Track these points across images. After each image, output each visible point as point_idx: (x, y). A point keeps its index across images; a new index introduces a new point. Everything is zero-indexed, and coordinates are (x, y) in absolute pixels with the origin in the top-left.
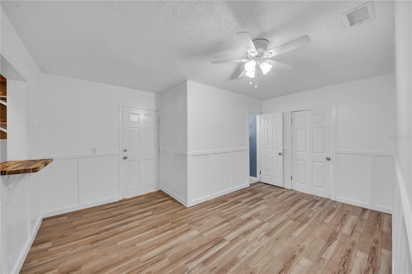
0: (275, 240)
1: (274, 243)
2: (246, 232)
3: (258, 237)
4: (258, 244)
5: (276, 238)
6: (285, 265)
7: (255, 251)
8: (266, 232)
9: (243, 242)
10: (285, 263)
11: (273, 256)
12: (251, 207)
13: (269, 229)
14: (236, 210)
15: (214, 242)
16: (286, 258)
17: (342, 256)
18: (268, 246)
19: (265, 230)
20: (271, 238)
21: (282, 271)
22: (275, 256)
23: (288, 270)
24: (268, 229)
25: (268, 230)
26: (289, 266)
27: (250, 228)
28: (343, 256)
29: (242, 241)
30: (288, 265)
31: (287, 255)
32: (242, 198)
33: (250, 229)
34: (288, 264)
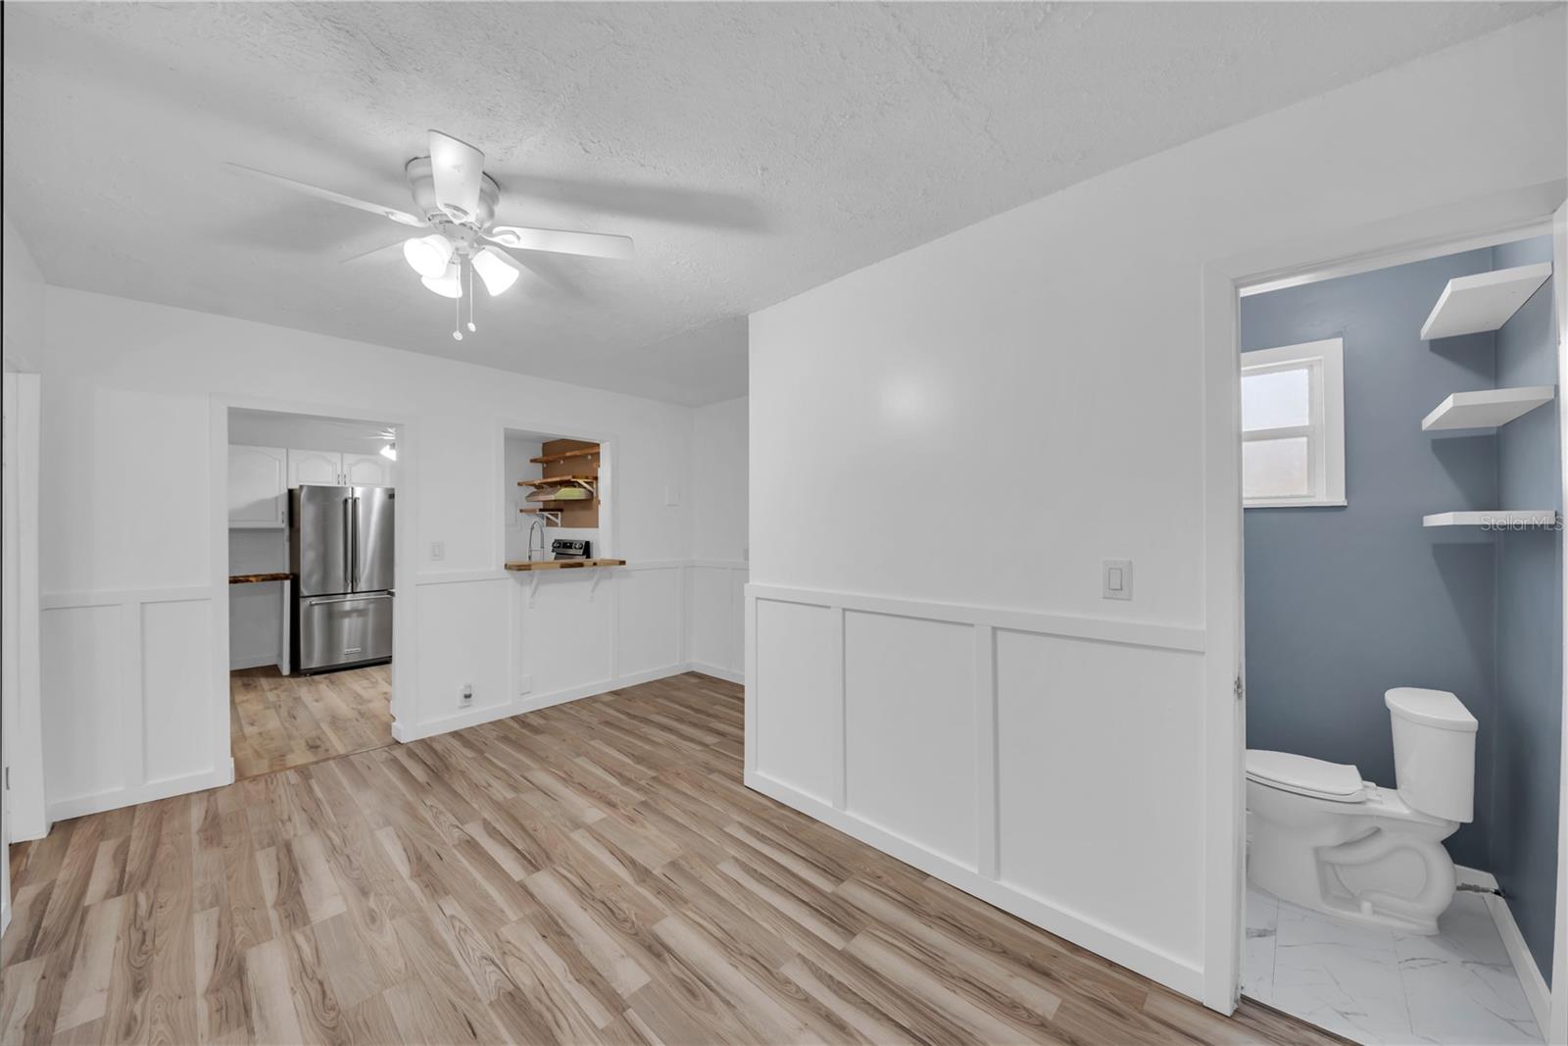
0: (465, 1015)
1: (454, 1006)
2: (556, 923)
3: (511, 960)
4: (473, 950)
5: (476, 1025)
6: (333, 1009)
7: (445, 936)
8: (530, 996)
9: (502, 911)
10: (340, 1012)
11: (393, 984)
12: (793, 972)
13: (554, 1016)
14: (742, 907)
15: (534, 849)
16: (358, 1024)
17: (157, 954)
18: (447, 980)
19: (554, 996)
20: (486, 1002)
21: (324, 993)
22: (388, 991)
23: (310, 1013)
24: (556, 1011)
25: (548, 1009)
26: (322, 1021)
27: (577, 940)
28: (155, 956)
29: (506, 910)
30: (328, 1019)
31: (366, 1032)
32: (919, 948)
33: (572, 939)
34: (333, 1019)
